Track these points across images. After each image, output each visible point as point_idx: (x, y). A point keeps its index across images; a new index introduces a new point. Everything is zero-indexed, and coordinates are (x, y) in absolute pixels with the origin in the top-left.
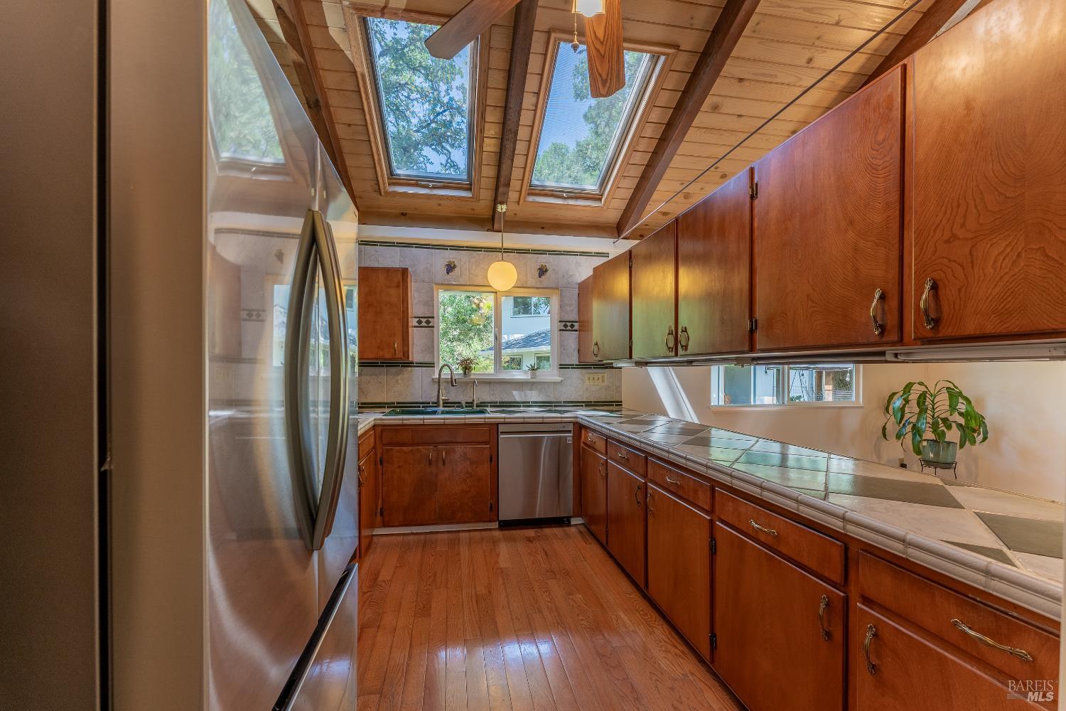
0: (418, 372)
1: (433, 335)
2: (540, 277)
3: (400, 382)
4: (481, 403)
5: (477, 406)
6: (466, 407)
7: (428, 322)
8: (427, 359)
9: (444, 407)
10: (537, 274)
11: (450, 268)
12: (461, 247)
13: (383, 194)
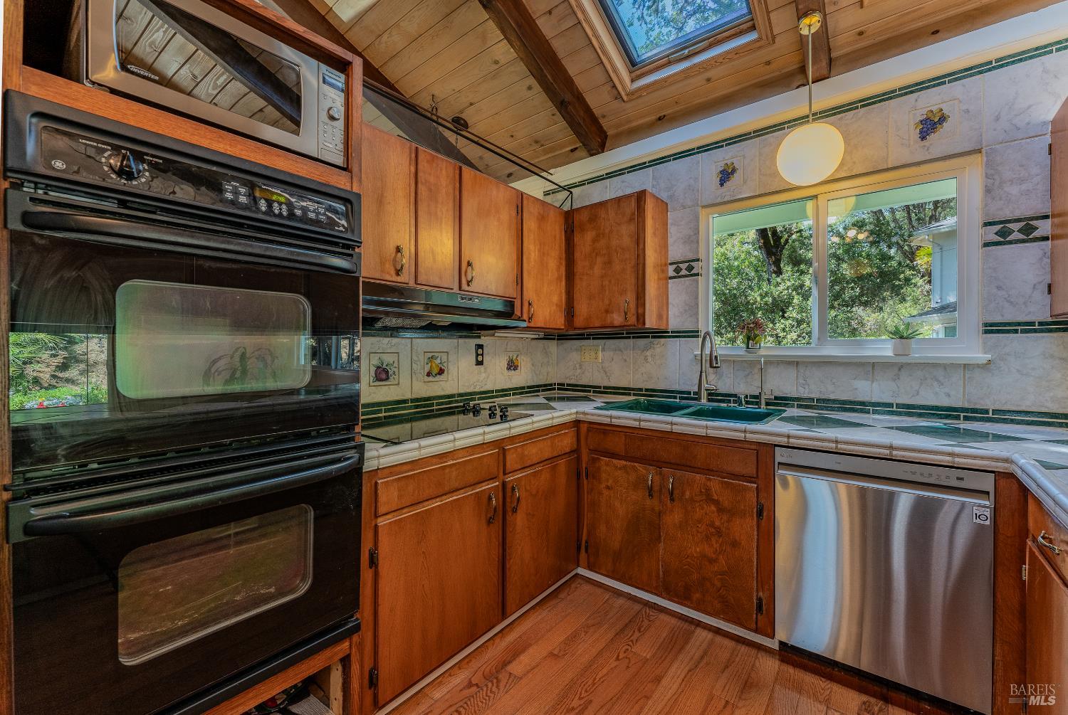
0: (674, 345)
1: (697, 288)
2: (923, 138)
3: (650, 359)
4: (776, 398)
5: (767, 404)
6: (747, 403)
7: (690, 268)
8: (688, 326)
9: (709, 400)
10: (915, 134)
11: (726, 175)
12: (745, 135)
13: (625, 98)
